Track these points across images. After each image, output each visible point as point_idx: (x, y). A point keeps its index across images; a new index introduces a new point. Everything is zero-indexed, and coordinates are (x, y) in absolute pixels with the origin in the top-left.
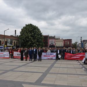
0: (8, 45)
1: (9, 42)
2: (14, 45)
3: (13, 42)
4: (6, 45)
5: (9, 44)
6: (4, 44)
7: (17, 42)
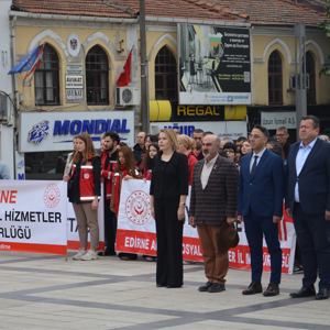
0: (185, 98)
1: (208, 65)
2: (264, 100)
3: (260, 53)
4: (159, 95)
5: (204, 86)
6: (135, 90)
7: (309, 58)
